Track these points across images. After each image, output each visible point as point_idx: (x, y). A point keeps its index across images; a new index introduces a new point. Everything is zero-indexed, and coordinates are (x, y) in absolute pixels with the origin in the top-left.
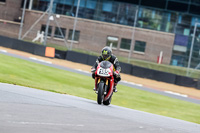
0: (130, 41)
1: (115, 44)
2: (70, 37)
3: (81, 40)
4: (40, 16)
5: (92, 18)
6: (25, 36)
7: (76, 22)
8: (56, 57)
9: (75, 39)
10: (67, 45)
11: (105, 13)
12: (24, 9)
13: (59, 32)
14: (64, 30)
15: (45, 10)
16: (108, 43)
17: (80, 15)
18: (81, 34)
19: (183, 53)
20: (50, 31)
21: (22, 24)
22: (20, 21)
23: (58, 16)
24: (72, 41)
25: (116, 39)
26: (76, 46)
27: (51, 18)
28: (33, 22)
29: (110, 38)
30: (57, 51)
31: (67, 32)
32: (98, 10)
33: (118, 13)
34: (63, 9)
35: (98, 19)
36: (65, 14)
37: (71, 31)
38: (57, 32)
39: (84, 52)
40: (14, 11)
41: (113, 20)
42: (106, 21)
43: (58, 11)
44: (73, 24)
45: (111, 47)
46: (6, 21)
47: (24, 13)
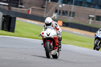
1: (93, 18)
2: (70, 16)
3: (76, 17)
4: (55, 5)
5: (81, 5)
7: (73, 8)
8: (63, 26)
9: (73, 16)
10: (69, 20)
11: (88, 3)
12: (46, 2)
13: (65, 13)
14: (67, 12)
15: (57, 2)
16: (90, 18)
17: (75, 4)
18: (76, 14)
20: (60, 12)
21: (45, 9)
23: (64, 5)
24: (71, 18)
25: (93, 16)
26: (73, 20)
27: (60, 6)
28: (51, 8)
29: (90, 16)
32: (84, 2)
33: (94, 3)
34: (66, 1)
35: (84, 6)
38: (63, 13)
40: (42, 2)
41: (92, 6)
42: (88, 7)
43: (64, 2)
44: (71, 8)
45: (91, 20)
46: (37, 8)
47: (46, 4)
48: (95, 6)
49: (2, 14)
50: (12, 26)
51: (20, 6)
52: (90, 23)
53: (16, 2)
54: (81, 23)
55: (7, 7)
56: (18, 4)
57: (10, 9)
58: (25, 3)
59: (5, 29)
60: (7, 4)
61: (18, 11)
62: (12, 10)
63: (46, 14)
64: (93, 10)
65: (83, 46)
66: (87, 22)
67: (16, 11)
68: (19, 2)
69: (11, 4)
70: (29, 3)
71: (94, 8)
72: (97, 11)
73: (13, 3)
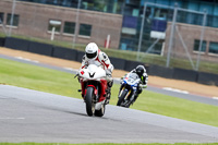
0: (74, 24)
1: (58, 28)
2: (8, 23)
3: (20, 25)
9: (14, 24)
10: (6, 31)
14: (2, 14)
16: (51, 27)
18: (21, 18)
19: (132, 36)
24: (11, 26)
25: (59, 23)
26: (16, 32)
29: (52, 22)
31: (5, 16)
35: (39, 2)
37: (9, 15)
39: (24, 38)
41: (55, 2)
44: (11, 7)
45: (53, 32)
52: (52, 38)
54: (32, 39)
64: (58, 9)
65: (38, 88)
66: (45, 35)
71: (61, 5)
72: (66, 12)
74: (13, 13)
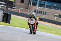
1: (57, 16)
2: (43, 14)
3: (47, 15)
4: (34, 7)
5: (50, 8)
6: (30, 13)
7: (45, 9)
8: (39, 20)
11: (54, 7)
12: (29, 5)
13: (40, 12)
14: (41, 12)
15: (36, 6)
16: (55, 16)
17: (47, 7)
18: (47, 13)
20: (37, 12)
21: (29, 10)
22: (28, 9)
23: (40, 7)
24: (44, 15)
26: (45, 17)
27: (38, 8)
28: (32, 9)
29: (56, 14)
30: (39, 18)
31: (42, 12)
32: (52, 6)
33: (58, 7)
34: (41, 5)
35: (52, 9)
36: (42, 7)
37: (44, 12)
38: (39, 12)
39: (48, 19)
40: (26, 6)
41: (57, 9)
42: (54, 9)
43: (40, 6)
44: (44, 10)
45: (56, 17)
46: (24, 9)
47: (29, 6)
48: (59, 8)
49: (3, 12)
50: (8, 19)
51: (13, 7)
52: (55, 19)
53: (11, 5)
54: (50, 19)
55: (5, 8)
56: (12, 6)
57: (7, 9)
58: (16, 6)
59: (4, 21)
60: (6, 6)
61: (12, 11)
62: (9, 10)
63: (29, 13)
64: (57, 11)
65: (51, 33)
66: (53, 18)
67: (11, 10)
68: (13, 5)
69: (8, 6)
70: (19, 6)
71: (58, 10)
72: (60, 12)
73: (9, 5)
74: (45, 12)
